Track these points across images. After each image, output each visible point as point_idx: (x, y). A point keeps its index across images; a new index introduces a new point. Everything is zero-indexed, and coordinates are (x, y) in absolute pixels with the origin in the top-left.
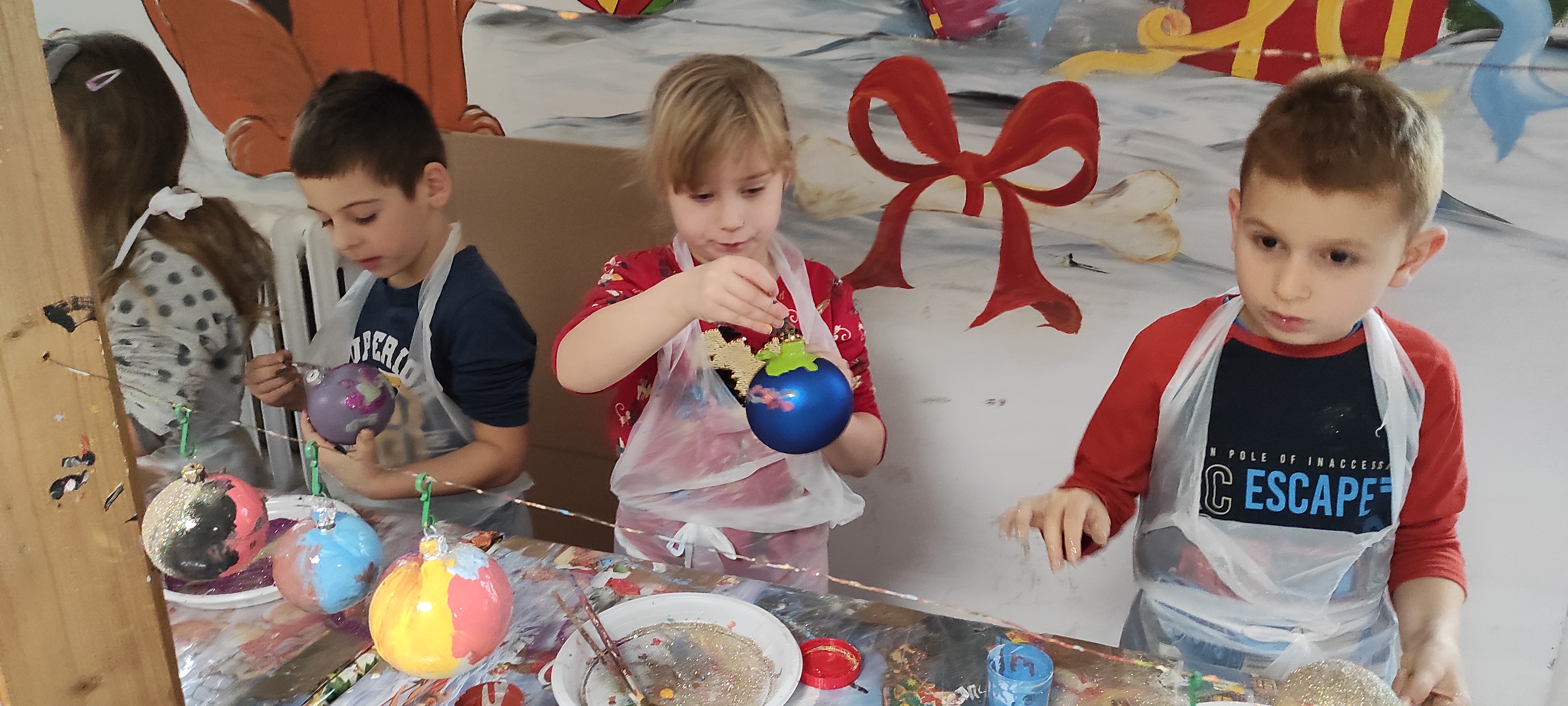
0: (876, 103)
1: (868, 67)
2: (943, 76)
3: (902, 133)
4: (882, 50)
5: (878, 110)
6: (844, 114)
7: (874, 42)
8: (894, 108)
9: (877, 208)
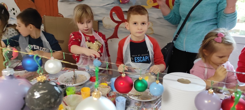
0: (113, 13)
1: (112, 8)
2: (122, 9)
3: (117, 17)
4: (114, 5)
5: (114, 14)
6: (109, 14)
7: (113, 4)
8: (116, 13)
9: (114, 27)
